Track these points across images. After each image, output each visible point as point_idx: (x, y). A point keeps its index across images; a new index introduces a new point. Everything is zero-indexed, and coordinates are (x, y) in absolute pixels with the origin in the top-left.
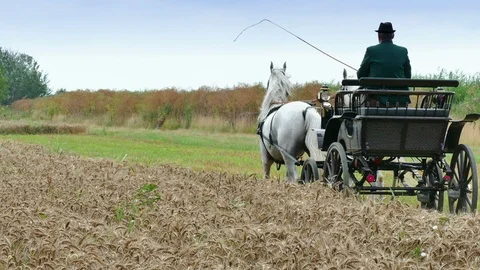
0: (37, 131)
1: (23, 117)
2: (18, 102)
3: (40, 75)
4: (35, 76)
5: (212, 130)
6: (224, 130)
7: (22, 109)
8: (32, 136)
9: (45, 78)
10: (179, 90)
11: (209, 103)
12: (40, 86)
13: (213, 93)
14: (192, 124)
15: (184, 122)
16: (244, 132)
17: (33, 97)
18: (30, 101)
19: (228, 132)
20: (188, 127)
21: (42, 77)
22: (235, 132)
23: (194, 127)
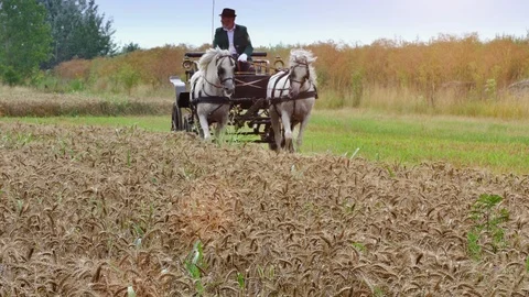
0: (120, 110)
1: (77, 88)
2: (66, 64)
3: (100, 23)
4: (93, 22)
5: (399, 110)
6: (418, 110)
7: (73, 76)
8: (112, 119)
9: (108, 27)
10: (340, 47)
11: (391, 66)
12: (99, 38)
13: (396, 51)
14: (364, 100)
15: (350, 98)
16: (452, 113)
17: (89, 57)
18: (85, 63)
19: (426, 113)
20: (356, 104)
21: (103, 25)
22: (438, 112)
23: (367, 106)
